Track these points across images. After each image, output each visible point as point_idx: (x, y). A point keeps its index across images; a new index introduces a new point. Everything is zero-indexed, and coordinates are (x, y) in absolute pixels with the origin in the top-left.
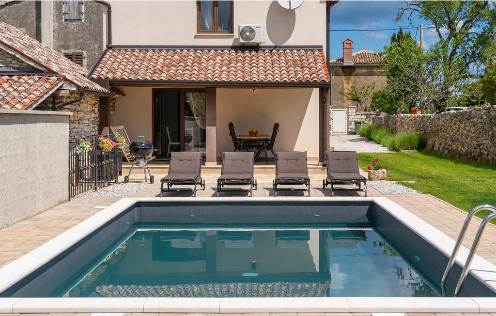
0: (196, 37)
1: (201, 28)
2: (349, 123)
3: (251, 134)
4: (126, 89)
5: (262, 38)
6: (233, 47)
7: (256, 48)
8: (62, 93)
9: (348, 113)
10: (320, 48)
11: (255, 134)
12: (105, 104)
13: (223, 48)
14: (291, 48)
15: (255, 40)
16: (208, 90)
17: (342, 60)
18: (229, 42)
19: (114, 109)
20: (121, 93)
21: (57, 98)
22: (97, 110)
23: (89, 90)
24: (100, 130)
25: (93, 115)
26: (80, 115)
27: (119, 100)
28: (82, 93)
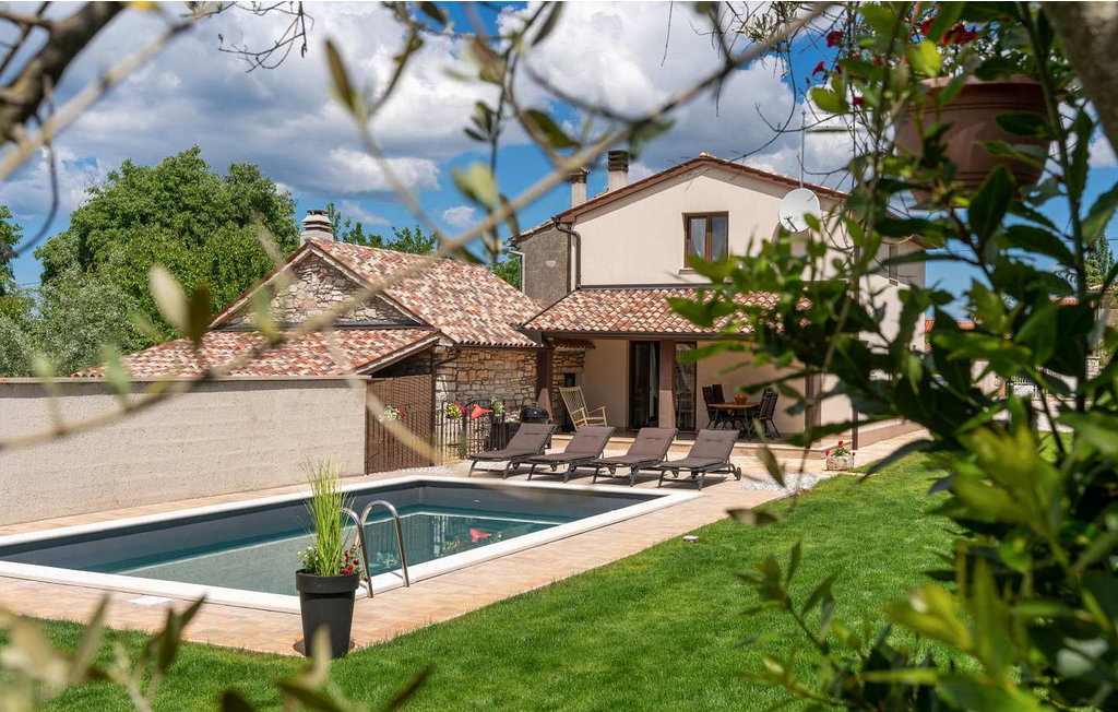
0: (681, 272)
3: (737, 402)
8: (437, 350)
11: (742, 402)
12: (543, 359)
19: (581, 364)
20: (590, 345)
21: (434, 355)
22: (531, 368)
23: (474, 347)
24: (538, 392)
25: (520, 374)
26: (483, 375)
27: (590, 353)
28: (458, 349)
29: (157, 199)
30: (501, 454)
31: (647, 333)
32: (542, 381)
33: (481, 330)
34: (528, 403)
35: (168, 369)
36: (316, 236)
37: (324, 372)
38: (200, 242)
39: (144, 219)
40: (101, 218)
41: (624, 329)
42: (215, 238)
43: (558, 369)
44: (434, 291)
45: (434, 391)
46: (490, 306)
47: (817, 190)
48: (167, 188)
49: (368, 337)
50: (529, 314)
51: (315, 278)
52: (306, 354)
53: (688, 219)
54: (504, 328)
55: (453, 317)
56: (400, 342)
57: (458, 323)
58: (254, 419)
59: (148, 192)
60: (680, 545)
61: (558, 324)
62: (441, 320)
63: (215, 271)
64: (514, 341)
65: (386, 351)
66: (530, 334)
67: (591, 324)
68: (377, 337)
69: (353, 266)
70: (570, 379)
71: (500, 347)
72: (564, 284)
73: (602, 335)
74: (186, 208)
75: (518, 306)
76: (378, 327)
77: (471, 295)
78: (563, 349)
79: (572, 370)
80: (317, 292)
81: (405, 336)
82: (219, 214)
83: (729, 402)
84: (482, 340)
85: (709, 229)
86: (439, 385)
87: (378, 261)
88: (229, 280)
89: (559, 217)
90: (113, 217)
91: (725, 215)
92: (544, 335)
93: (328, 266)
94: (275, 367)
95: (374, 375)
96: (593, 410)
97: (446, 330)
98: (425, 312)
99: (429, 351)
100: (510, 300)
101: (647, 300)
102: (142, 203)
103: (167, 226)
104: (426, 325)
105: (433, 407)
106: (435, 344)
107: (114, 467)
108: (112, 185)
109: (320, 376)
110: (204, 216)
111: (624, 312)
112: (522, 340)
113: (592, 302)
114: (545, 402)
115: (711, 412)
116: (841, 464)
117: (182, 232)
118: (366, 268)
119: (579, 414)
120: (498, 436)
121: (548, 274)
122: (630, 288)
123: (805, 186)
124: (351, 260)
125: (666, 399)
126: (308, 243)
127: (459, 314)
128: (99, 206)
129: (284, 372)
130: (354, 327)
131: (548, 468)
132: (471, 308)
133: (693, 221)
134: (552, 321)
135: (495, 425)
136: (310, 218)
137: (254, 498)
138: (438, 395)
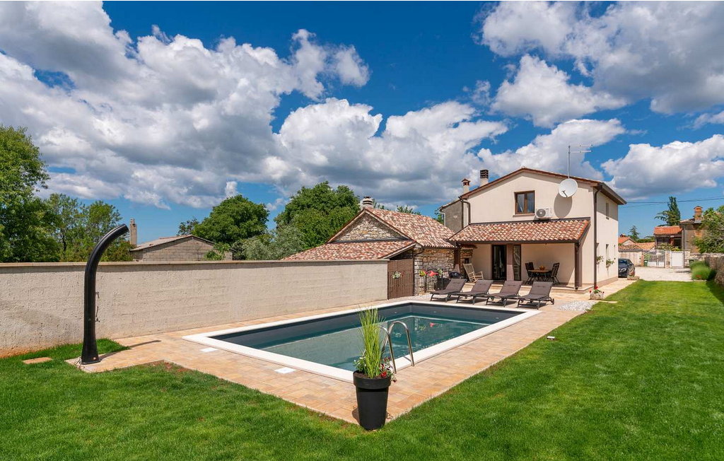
0: (514, 216)
1: (518, 211)
2: (685, 260)
3: (541, 269)
4: (478, 245)
5: (551, 214)
6: (533, 221)
7: (548, 220)
8: (415, 249)
9: (684, 254)
10: (588, 219)
11: (543, 269)
12: (456, 252)
13: (527, 222)
14: (569, 219)
15: (546, 216)
16: (517, 245)
17: (694, 220)
18: (532, 218)
19: (471, 254)
20: (475, 247)
21: (413, 251)
22: (452, 256)
23: (430, 248)
24: (454, 266)
25: (447, 258)
26: (433, 259)
27: (475, 250)
28: (423, 249)
29: (313, 199)
30: (444, 291)
31: (501, 241)
32: (456, 261)
33: (432, 241)
34: (451, 270)
35: (313, 258)
36: (367, 206)
37: (371, 258)
38: (327, 214)
39: (309, 206)
40: (295, 206)
41: (491, 240)
42: (333, 212)
43: (463, 256)
44: (413, 226)
45: (414, 265)
46: (435, 232)
47: (576, 179)
48: (316, 195)
49: (388, 244)
50: (450, 235)
51: (367, 222)
52: (363, 251)
53: (516, 194)
54: (441, 240)
55: (421, 236)
56: (400, 246)
57: (423, 238)
58: (343, 277)
59: (310, 197)
60: (547, 342)
61: (462, 239)
62: (416, 237)
63: (332, 224)
64: (445, 245)
65: (395, 250)
66: (452, 242)
67: (476, 238)
68: (391, 244)
69: (381, 217)
70: (467, 261)
71: (440, 248)
72: (461, 224)
73: (481, 242)
74: (323, 202)
75: (445, 232)
76: (392, 240)
77: (427, 228)
78: (464, 248)
79: (468, 257)
80: (368, 228)
81: (402, 244)
82: (334, 203)
83: (536, 269)
84: (433, 245)
85: (526, 198)
86: (416, 263)
87: (391, 215)
88: (337, 226)
89: (461, 196)
90: (299, 206)
91: (533, 192)
92: (457, 243)
93: (372, 218)
94: (352, 256)
95: (391, 259)
96: (477, 273)
97: (418, 241)
98: (410, 234)
99: (412, 249)
100: (442, 230)
101: (500, 228)
102: (308, 200)
103: (316, 208)
104: (410, 239)
105: (414, 272)
106: (414, 246)
107: (286, 297)
108: (298, 195)
109: (369, 260)
110: (329, 205)
111: (490, 233)
112: (448, 245)
113: (476, 230)
114: (458, 269)
115: (529, 274)
116: (598, 297)
117: (320, 210)
118: (386, 218)
119: (472, 274)
120: (441, 284)
121: (454, 221)
122: (492, 224)
123: (570, 177)
124: (380, 215)
125: (510, 268)
126: (364, 209)
127: (423, 235)
128: (294, 202)
129: (355, 258)
130: (382, 241)
131: (464, 298)
132: (427, 233)
133: (519, 195)
134: (460, 237)
135: (439, 279)
136: (365, 200)
137: (342, 310)
138: (416, 267)
